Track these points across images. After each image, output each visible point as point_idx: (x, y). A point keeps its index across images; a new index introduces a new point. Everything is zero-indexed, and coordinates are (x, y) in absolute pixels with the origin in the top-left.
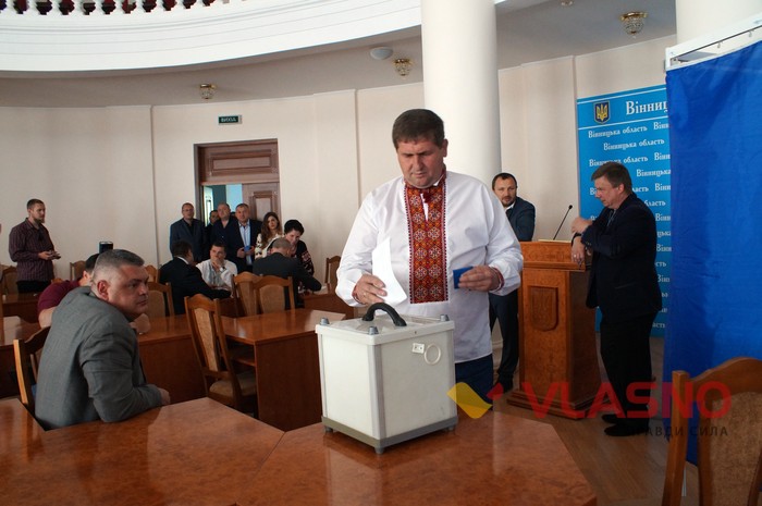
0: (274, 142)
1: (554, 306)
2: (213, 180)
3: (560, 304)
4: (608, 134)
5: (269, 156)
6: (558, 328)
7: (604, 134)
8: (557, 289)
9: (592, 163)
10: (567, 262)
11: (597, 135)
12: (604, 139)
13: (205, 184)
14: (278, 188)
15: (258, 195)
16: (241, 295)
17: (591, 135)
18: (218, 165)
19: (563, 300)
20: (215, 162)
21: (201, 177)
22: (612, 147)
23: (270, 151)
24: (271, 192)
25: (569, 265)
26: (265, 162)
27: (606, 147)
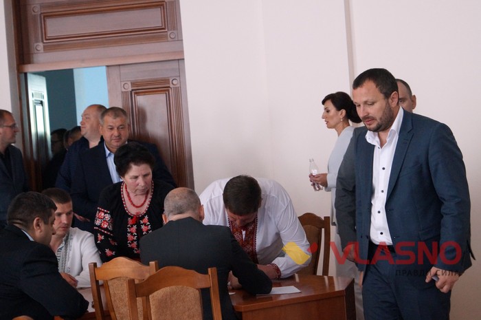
2: (46, 59)
5: (160, 5)
13: (29, 68)
14: (180, 72)
15: (141, 88)
16: (109, 302)
18: (56, 27)
20: (49, 22)
21: (21, 56)
24: (166, 81)
26: (151, 18)
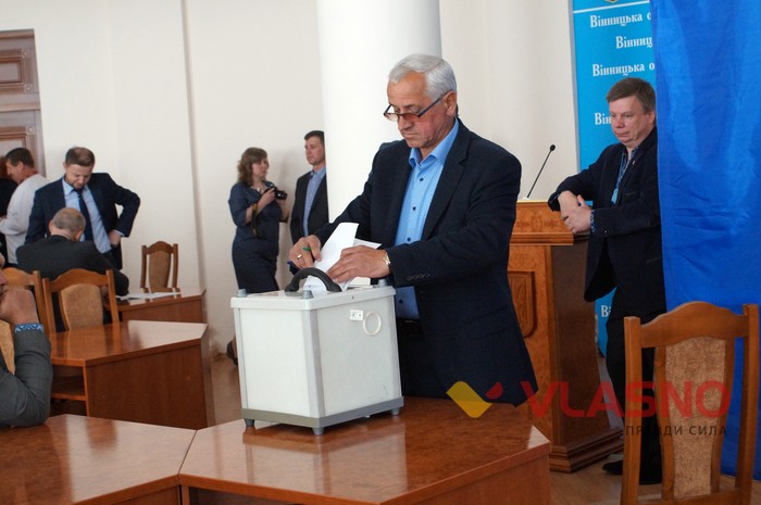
0: (28, 36)
1: (529, 301)
3: (538, 296)
4: (623, 21)
5: (17, 61)
6: (536, 333)
7: (616, 21)
8: (533, 274)
9: (597, 70)
10: (547, 232)
11: (604, 22)
12: (617, 30)
14: (37, 121)
17: (594, 22)
19: (542, 289)
22: (630, 43)
23: (19, 52)
24: (23, 128)
25: (549, 237)
26: (10, 72)
27: (620, 42)
